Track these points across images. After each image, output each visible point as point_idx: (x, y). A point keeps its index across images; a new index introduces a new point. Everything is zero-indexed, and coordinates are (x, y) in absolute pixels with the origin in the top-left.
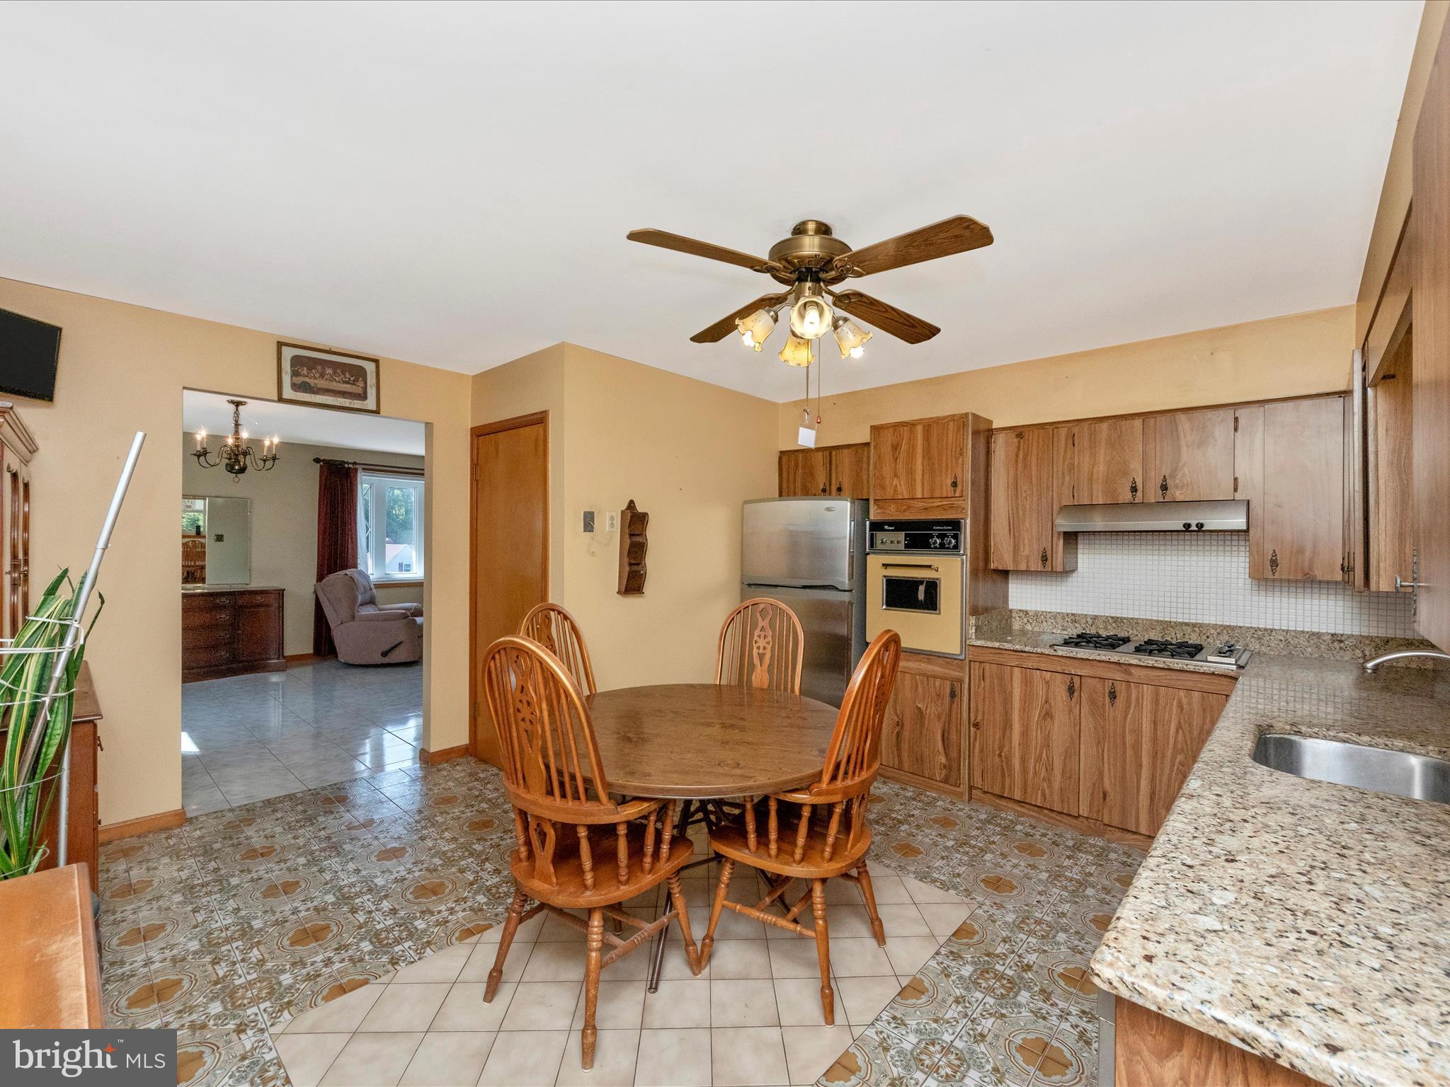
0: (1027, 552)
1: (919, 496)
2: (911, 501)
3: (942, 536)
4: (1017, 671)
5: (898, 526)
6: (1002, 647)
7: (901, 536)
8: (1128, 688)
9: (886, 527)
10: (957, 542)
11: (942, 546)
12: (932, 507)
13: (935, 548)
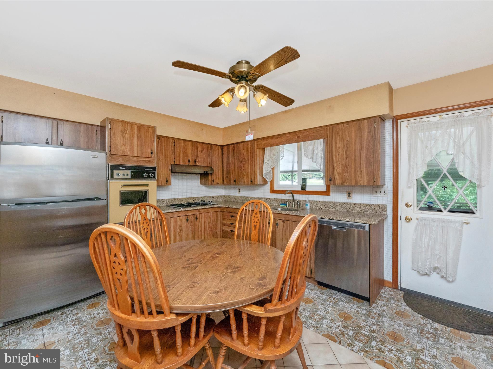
0: (161, 179)
1: (136, 155)
2: (131, 157)
3: (149, 173)
4: (172, 219)
5: (127, 168)
6: (170, 212)
7: (129, 172)
8: (200, 215)
9: (121, 168)
10: (155, 175)
11: (149, 177)
12: (141, 161)
13: (146, 177)
